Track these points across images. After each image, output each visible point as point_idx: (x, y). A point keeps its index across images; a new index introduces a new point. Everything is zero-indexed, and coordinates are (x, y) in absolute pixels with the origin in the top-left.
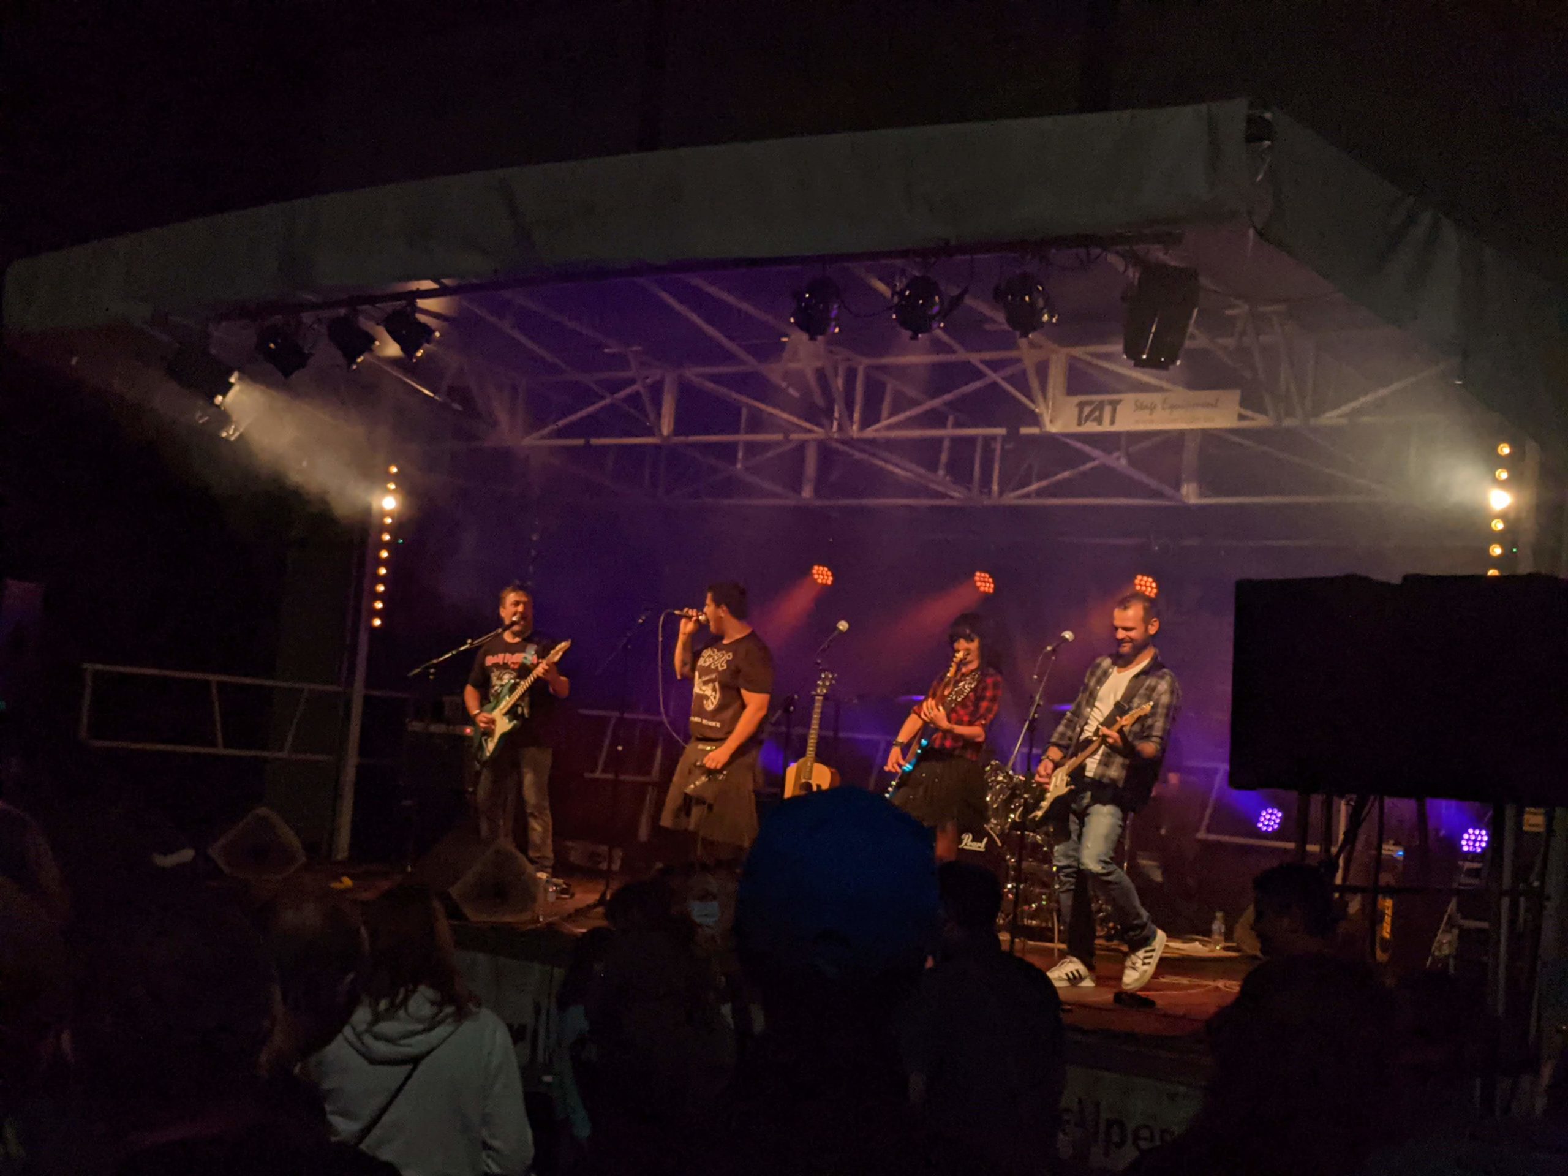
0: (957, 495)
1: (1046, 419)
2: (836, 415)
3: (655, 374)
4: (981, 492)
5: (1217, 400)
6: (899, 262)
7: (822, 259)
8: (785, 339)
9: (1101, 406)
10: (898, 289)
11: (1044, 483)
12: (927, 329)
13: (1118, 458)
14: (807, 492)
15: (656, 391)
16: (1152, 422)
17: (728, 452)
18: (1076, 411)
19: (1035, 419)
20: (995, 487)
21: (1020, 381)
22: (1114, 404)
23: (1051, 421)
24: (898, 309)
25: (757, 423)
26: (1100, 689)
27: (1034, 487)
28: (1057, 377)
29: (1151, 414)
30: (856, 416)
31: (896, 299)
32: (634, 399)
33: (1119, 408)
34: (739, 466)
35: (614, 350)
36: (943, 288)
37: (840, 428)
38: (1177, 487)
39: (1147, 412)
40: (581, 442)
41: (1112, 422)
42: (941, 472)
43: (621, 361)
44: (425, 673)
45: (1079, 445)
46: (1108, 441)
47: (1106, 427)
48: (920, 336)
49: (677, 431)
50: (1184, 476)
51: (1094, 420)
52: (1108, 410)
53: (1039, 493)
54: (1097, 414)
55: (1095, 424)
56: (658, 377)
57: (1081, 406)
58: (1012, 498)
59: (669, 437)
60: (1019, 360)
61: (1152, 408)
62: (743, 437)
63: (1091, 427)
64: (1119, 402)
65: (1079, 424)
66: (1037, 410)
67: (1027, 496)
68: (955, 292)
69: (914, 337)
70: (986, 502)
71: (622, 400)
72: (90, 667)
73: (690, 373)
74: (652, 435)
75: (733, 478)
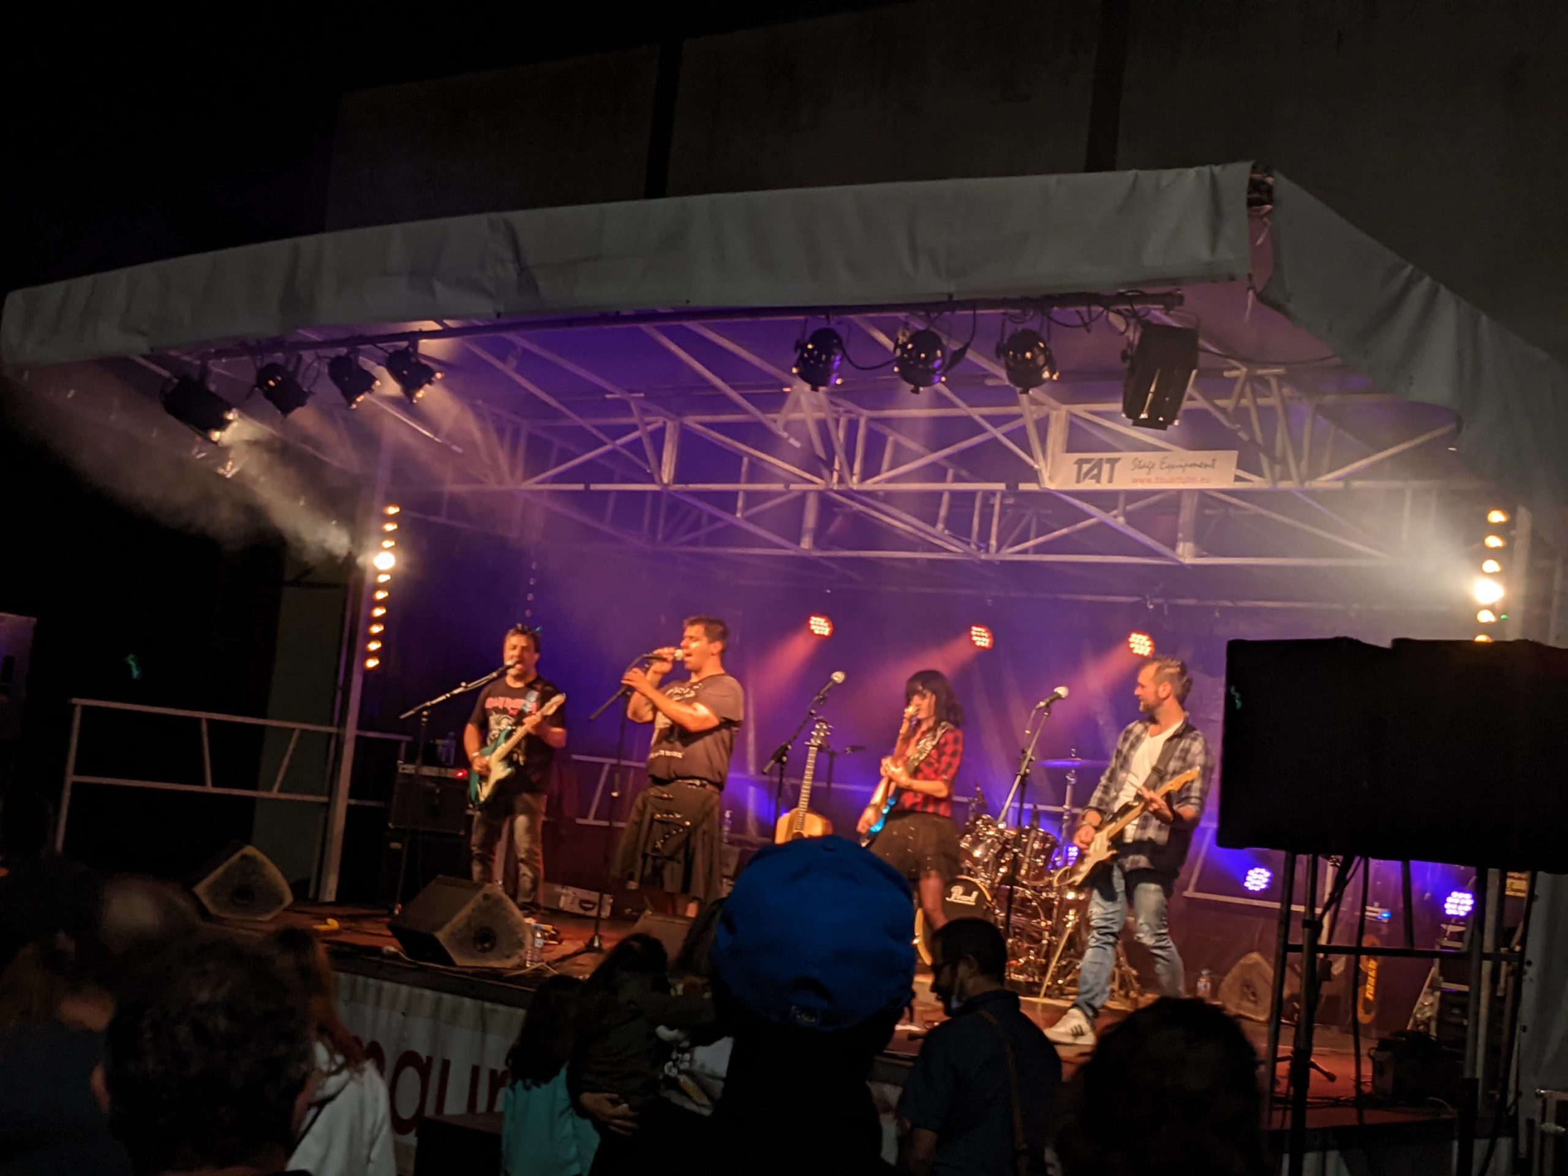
0: (956, 550)
1: (1045, 475)
2: (837, 466)
3: (657, 421)
4: (979, 548)
5: (1214, 460)
6: (902, 315)
7: (828, 310)
8: (787, 390)
9: (1099, 464)
10: (900, 342)
11: (1041, 539)
12: (928, 383)
13: (1115, 517)
14: (806, 543)
15: (658, 437)
16: (1149, 481)
17: (727, 501)
18: (1076, 467)
19: (1033, 476)
20: (993, 542)
21: (1020, 437)
22: (1113, 462)
23: (1050, 478)
24: (900, 362)
25: (758, 472)
26: (1134, 754)
27: (1032, 542)
28: (1057, 434)
29: (1148, 474)
30: (857, 468)
31: (898, 352)
32: (636, 446)
33: (1117, 465)
34: (739, 515)
35: (617, 396)
36: (944, 342)
37: (841, 480)
38: (1173, 547)
39: (1146, 470)
40: (580, 487)
41: (1110, 481)
42: (940, 526)
43: (623, 407)
44: (419, 714)
45: (1077, 502)
46: (1105, 500)
47: (1104, 485)
48: (921, 389)
49: (678, 478)
50: (1180, 535)
51: (1092, 478)
52: (1106, 467)
53: (1039, 549)
54: (1095, 472)
55: (1094, 481)
56: (660, 424)
57: (1080, 462)
58: (1009, 554)
59: (667, 485)
60: (1020, 416)
61: (1150, 467)
62: (743, 486)
63: (1089, 485)
64: (1117, 460)
65: (1078, 481)
66: (1036, 466)
67: (1025, 552)
68: (955, 346)
69: (916, 391)
70: (983, 557)
71: (624, 446)
72: (80, 702)
73: (692, 421)
74: (653, 482)
75: (732, 527)
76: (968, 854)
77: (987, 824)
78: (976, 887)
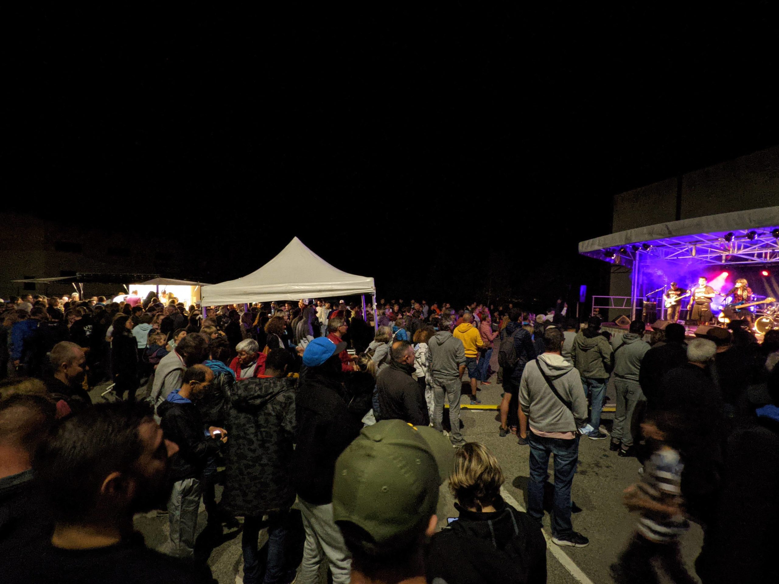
0: (758, 260)
2: (731, 250)
14: (723, 262)
30: (736, 250)
32: (687, 251)
35: (683, 243)
36: (757, 232)
37: (732, 252)
42: (755, 257)
43: (684, 245)
49: (696, 255)
59: (694, 256)
67: (776, 260)
70: (766, 261)
71: (685, 251)
72: (594, 296)
73: (699, 246)
74: (691, 256)
76: (766, 313)
77: (770, 307)
78: (768, 319)
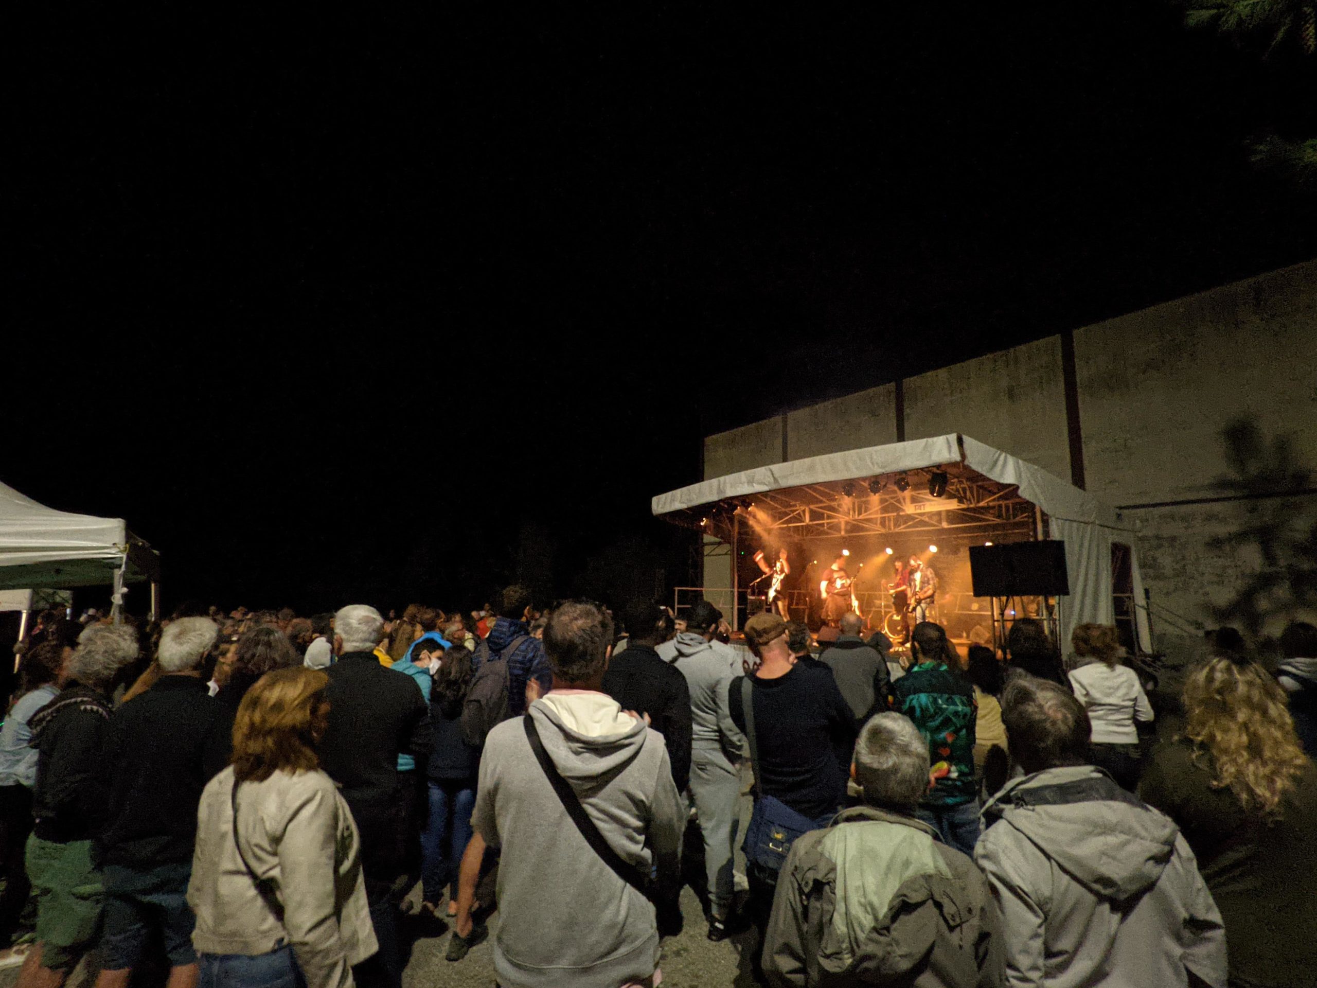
0: (883, 531)
2: (851, 513)
3: (803, 508)
4: (889, 529)
5: (951, 502)
7: (850, 479)
9: (920, 506)
11: (905, 525)
13: (926, 518)
15: (804, 511)
16: (933, 509)
17: (822, 525)
19: (903, 510)
20: (892, 528)
21: (899, 501)
22: (924, 505)
23: (907, 511)
24: (870, 489)
25: (829, 517)
27: (902, 527)
28: (908, 500)
30: (856, 513)
32: (799, 514)
33: (926, 506)
34: (825, 528)
36: (880, 483)
38: (940, 523)
39: (933, 506)
41: (924, 510)
42: (877, 525)
45: (915, 516)
46: (922, 514)
47: (922, 511)
50: (942, 521)
51: (919, 509)
52: (922, 507)
53: (905, 528)
56: (806, 509)
57: (915, 506)
58: (897, 530)
60: (898, 497)
61: (935, 506)
62: (826, 521)
63: (919, 511)
65: (916, 511)
66: (904, 508)
67: (900, 529)
68: (883, 483)
69: (875, 495)
70: (889, 531)
71: (796, 514)
72: (676, 589)
73: (812, 507)
74: (803, 522)
75: (824, 531)
